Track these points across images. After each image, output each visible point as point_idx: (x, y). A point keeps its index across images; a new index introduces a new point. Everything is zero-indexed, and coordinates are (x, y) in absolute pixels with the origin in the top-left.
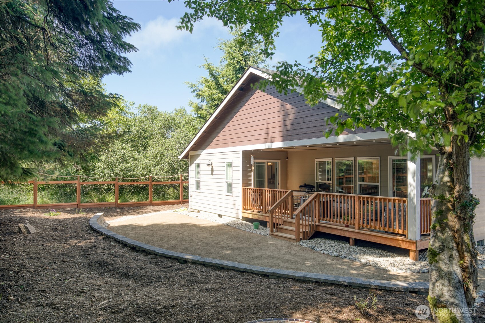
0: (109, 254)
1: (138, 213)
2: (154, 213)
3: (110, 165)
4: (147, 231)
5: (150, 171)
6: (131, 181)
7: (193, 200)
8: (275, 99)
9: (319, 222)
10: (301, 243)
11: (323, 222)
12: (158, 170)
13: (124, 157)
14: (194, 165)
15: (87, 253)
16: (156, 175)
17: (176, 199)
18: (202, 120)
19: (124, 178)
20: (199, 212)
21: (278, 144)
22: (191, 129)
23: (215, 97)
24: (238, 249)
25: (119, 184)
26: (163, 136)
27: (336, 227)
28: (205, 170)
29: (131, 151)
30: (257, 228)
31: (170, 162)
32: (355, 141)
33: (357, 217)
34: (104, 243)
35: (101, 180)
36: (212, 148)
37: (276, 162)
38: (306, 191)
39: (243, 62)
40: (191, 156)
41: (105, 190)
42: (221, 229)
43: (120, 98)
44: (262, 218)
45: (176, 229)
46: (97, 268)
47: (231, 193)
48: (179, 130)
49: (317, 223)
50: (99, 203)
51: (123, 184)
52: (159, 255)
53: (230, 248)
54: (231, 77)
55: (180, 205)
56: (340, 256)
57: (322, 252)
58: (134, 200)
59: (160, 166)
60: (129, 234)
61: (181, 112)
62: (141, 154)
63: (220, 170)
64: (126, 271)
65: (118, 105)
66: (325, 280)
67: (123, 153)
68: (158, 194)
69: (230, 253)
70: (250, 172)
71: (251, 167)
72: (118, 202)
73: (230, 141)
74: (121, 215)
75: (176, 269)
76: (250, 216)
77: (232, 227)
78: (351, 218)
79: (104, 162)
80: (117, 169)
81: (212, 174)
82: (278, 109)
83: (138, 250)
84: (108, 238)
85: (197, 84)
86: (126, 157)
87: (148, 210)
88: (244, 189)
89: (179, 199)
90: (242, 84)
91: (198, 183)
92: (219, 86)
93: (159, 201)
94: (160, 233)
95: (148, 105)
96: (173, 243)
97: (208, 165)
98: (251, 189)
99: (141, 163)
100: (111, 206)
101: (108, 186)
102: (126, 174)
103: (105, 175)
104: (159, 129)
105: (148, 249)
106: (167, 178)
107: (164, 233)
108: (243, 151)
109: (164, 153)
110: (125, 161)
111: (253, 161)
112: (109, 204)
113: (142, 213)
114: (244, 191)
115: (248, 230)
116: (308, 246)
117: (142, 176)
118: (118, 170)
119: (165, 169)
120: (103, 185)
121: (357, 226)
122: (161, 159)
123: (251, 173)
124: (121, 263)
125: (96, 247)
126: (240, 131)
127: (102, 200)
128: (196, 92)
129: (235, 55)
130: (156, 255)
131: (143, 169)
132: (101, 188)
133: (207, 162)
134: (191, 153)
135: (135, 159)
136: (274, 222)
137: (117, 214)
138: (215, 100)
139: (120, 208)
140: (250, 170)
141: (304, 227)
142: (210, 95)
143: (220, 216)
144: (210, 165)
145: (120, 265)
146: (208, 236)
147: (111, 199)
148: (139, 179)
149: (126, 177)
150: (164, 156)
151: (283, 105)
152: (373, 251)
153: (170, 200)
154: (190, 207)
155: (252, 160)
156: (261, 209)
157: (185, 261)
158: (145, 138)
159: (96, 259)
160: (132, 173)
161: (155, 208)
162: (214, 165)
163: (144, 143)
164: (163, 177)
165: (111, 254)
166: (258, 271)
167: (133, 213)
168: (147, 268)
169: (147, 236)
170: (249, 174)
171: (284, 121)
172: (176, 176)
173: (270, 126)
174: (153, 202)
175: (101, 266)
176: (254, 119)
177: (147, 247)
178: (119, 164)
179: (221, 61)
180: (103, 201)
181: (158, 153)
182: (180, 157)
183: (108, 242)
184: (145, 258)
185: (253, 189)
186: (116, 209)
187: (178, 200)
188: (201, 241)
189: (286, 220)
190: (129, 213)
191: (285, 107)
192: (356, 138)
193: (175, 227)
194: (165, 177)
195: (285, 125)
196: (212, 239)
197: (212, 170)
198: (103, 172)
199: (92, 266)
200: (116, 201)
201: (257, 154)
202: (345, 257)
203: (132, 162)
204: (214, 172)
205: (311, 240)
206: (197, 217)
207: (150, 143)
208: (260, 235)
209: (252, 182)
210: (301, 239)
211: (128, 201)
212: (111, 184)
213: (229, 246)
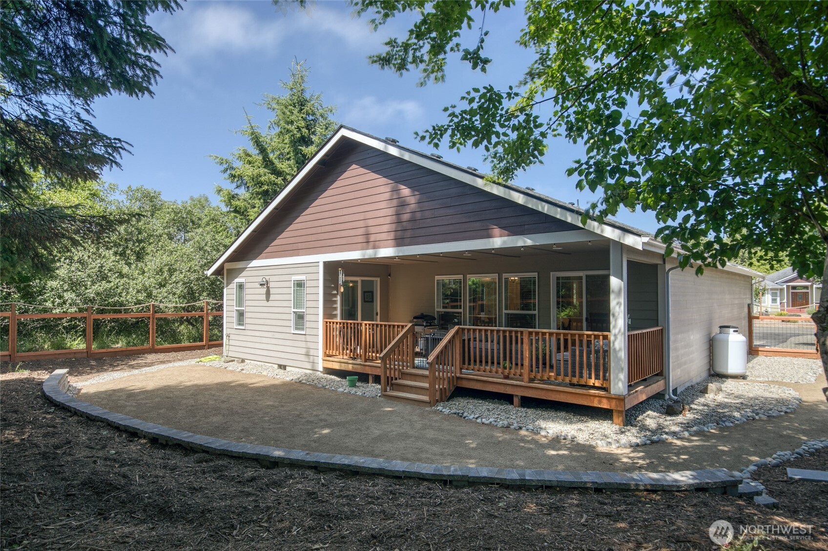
0: (105, 459)
1: (133, 367)
2: (162, 366)
3: (74, 285)
4: (159, 399)
5: (149, 295)
6: (115, 312)
7: (232, 342)
8: (384, 180)
9: (461, 373)
10: (440, 408)
11: (468, 373)
12: (166, 294)
13: (101, 272)
14: (233, 286)
15: (56, 463)
16: (161, 302)
17: (195, 341)
18: (238, 215)
19: (102, 308)
20: (243, 361)
21: (387, 252)
22: (221, 229)
23: (262, 179)
24: (338, 424)
25: (93, 317)
26: (171, 239)
27: (491, 379)
28: (254, 293)
29: (114, 261)
30: (353, 385)
31: (186, 280)
32: (522, 247)
33: (526, 363)
34: (86, 434)
35: (58, 311)
36: (266, 258)
37: (373, 281)
38: (424, 324)
39: (304, 130)
40: (228, 270)
41: (64, 328)
42: (294, 390)
43: (124, 149)
44: (359, 369)
45: (213, 393)
46: (88, 499)
47: (303, 329)
48: (200, 230)
49: (458, 375)
50: (52, 351)
51: (100, 317)
52: (215, 454)
53: (325, 423)
54: (287, 150)
55: (204, 351)
56: (512, 427)
57: (479, 420)
58: (120, 345)
59: (169, 287)
60: (125, 407)
61: (202, 203)
62: (133, 267)
63: (283, 293)
64: (160, 501)
65: (116, 163)
66: (561, 481)
67: (99, 265)
68: (163, 333)
69: (329, 433)
70: (335, 295)
71: (337, 288)
72: (91, 348)
73: (300, 246)
74: (98, 371)
75: (267, 485)
76: (336, 366)
77: (310, 385)
78: (517, 364)
79: (63, 280)
80: (87, 291)
81: (268, 299)
82: (387, 196)
83: (164, 443)
84: (91, 420)
85: (230, 158)
86: (106, 272)
87: (148, 361)
88: (327, 322)
89: (201, 340)
90: (326, 155)
91: (241, 314)
92: (268, 163)
93: (166, 345)
94: (184, 402)
95: (145, 187)
96: (216, 419)
97: (261, 285)
98: (337, 323)
99: (134, 282)
100: (77, 356)
101: (71, 320)
102: (105, 300)
103: (64, 303)
104: (165, 228)
105: (188, 443)
106: (181, 307)
107: (192, 402)
108: (325, 263)
109: (176, 266)
110: (103, 279)
111: (341, 278)
112: (75, 353)
113: (139, 366)
114: (327, 326)
115: (341, 390)
116: (452, 411)
117: (136, 304)
118: (91, 293)
119: (178, 292)
120: (61, 319)
121: (526, 377)
122: (171, 275)
123: (336, 297)
124: (142, 482)
125: (69, 443)
126: (319, 230)
127: (59, 346)
128: (229, 172)
129: (293, 118)
130: (207, 452)
131: (138, 292)
132: (57, 326)
133: (260, 279)
134: (228, 266)
135: (121, 275)
136: (388, 375)
137: (92, 369)
138: (262, 184)
139: (95, 360)
140: (335, 292)
141: (441, 382)
142: (255, 175)
143: (282, 367)
144: (264, 285)
145: (140, 485)
146: (276, 404)
147: (78, 344)
148: (129, 309)
149: (107, 305)
150: (175, 270)
151: (395, 190)
152: (553, 414)
153: (186, 344)
154: (225, 354)
155: (340, 276)
156: (357, 355)
157: (275, 463)
158: (140, 241)
159: (82, 477)
160: (117, 298)
161: (161, 356)
162: (271, 285)
163: (138, 249)
164: (174, 305)
165: (110, 459)
166: (433, 475)
167: (121, 367)
168: (206, 489)
169: (160, 409)
170: (335, 299)
171: (398, 214)
172: (198, 304)
173: (371, 222)
174: (157, 347)
175: (97, 493)
176: (345, 211)
177: (185, 436)
178: (93, 283)
179: (269, 127)
180: (63, 348)
181: (165, 265)
182: (209, 273)
183: (93, 430)
184: (188, 462)
185: (340, 323)
186: (87, 361)
187: (198, 344)
188: (267, 413)
189: (405, 370)
190: (113, 366)
191: (399, 194)
192: (525, 242)
193: (210, 389)
194: (178, 305)
195: (399, 222)
196: (285, 409)
197: (268, 294)
198: (60, 297)
199: (74, 495)
200: (89, 347)
201: (350, 267)
202: (520, 428)
203: (118, 280)
204: (272, 297)
205: (450, 402)
206: (242, 370)
207: (149, 249)
208: (363, 397)
209: (338, 312)
210: (437, 401)
211: (108, 347)
212: (76, 319)
213: (321, 420)
